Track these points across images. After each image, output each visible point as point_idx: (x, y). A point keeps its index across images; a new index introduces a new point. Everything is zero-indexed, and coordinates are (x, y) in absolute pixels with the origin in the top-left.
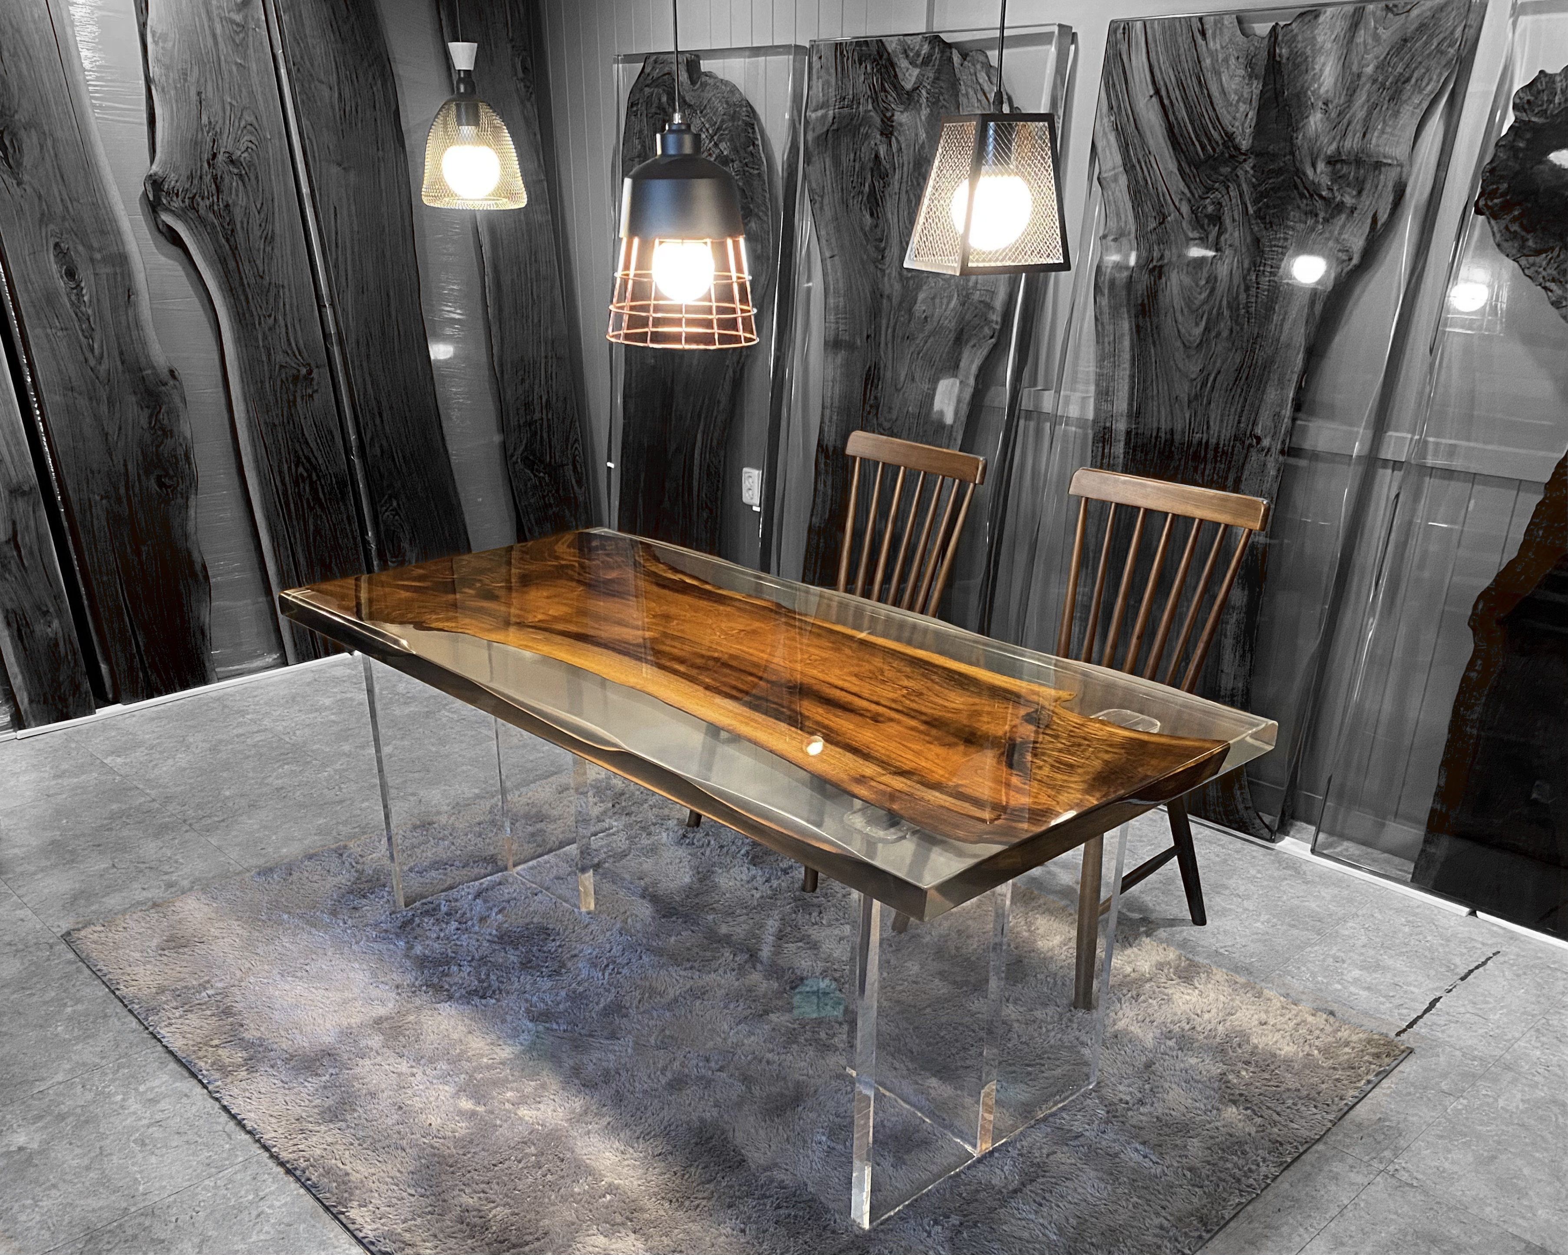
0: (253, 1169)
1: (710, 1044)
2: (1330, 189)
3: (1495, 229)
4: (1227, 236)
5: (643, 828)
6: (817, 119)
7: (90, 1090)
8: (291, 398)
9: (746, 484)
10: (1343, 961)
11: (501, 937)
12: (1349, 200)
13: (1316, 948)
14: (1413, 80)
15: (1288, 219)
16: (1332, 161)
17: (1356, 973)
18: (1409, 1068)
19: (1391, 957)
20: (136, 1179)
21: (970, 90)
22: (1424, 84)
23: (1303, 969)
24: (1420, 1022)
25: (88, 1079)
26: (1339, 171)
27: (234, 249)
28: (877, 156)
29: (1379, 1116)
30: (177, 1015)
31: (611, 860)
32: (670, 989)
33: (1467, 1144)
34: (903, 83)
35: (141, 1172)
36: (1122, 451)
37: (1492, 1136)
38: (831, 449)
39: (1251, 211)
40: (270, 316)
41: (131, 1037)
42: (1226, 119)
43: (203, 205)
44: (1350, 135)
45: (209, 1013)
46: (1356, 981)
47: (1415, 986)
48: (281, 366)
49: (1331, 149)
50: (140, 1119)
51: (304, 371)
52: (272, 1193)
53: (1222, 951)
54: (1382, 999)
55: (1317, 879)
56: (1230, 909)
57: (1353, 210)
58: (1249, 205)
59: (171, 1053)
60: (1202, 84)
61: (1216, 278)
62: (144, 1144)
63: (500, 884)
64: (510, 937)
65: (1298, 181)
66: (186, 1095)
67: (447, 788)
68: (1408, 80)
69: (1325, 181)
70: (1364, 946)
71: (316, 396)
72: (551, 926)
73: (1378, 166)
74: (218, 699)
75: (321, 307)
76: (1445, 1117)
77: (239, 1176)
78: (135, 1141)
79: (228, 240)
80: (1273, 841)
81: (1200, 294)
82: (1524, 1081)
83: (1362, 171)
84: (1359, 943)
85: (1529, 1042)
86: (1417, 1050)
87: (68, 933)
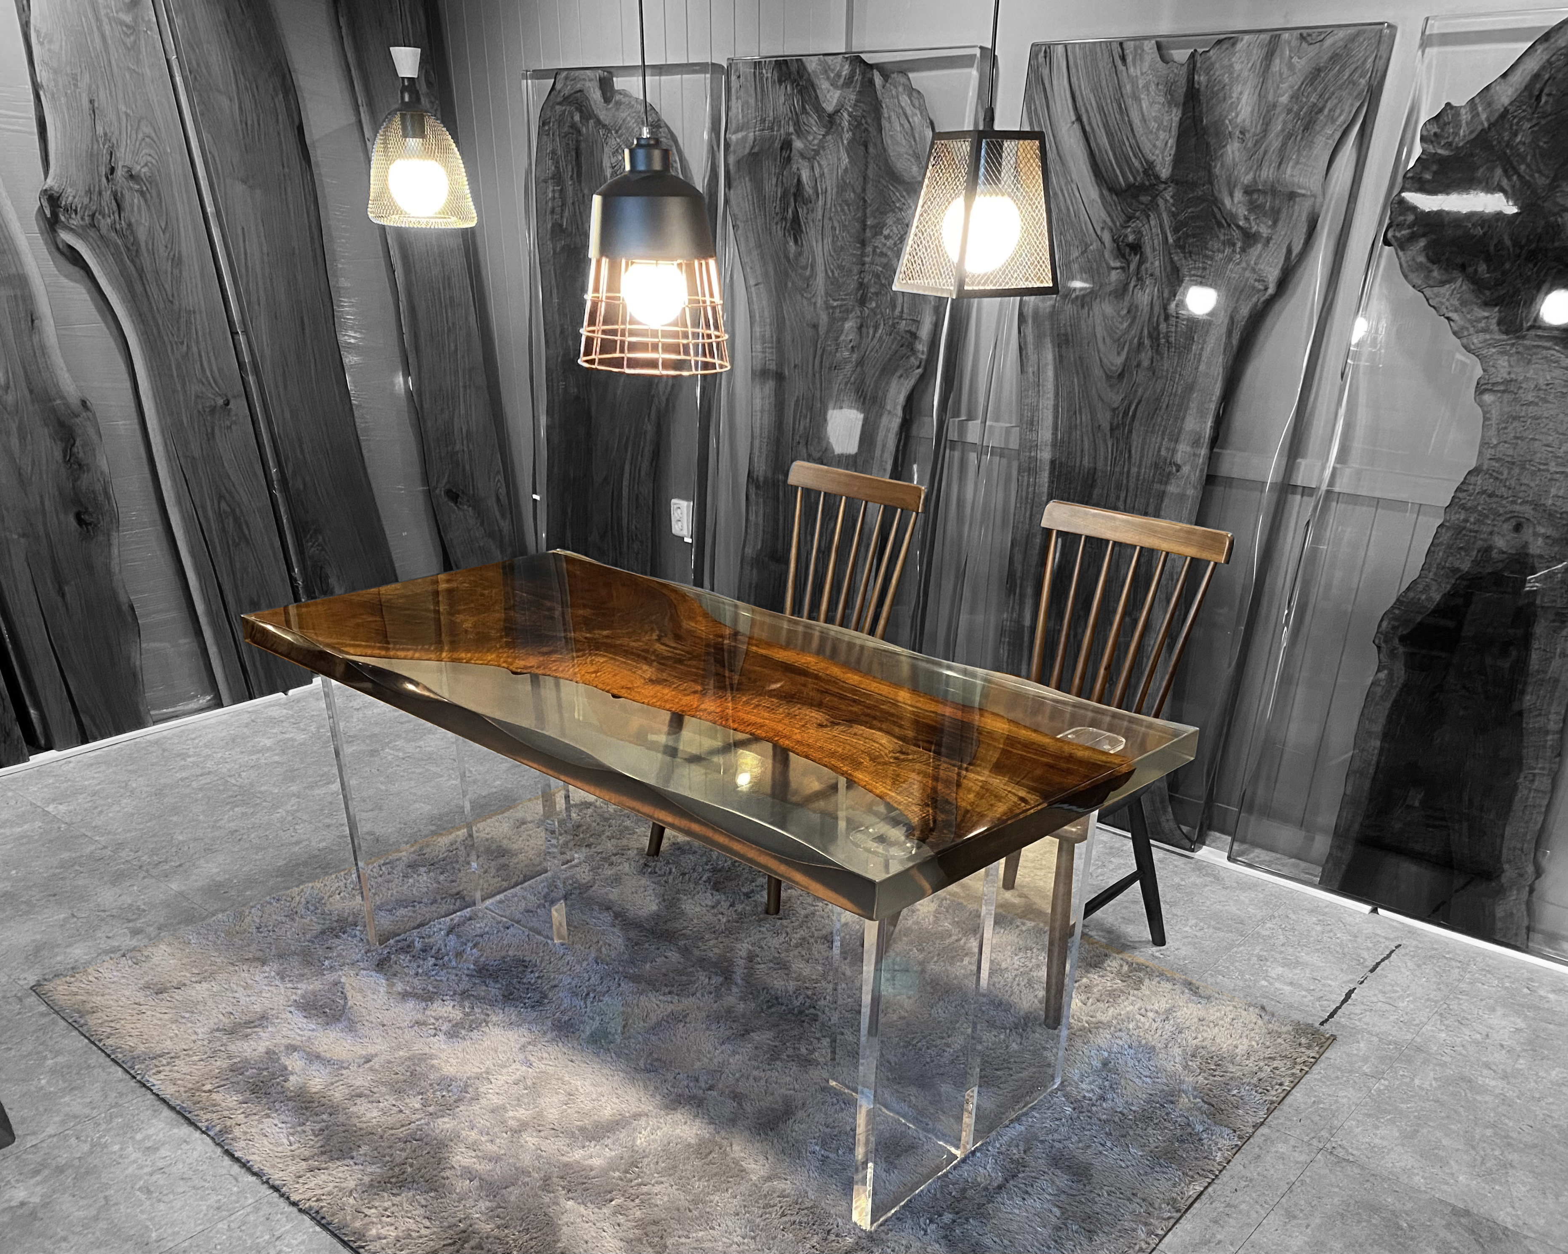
2: (1247, 219)
3: (1403, 259)
4: (1148, 265)
6: (737, 140)
9: (675, 515)
12: (1264, 231)
14: (1326, 111)
15: (1207, 249)
16: (1248, 191)
21: (892, 114)
22: (1337, 114)
26: (1256, 200)
28: (799, 181)
34: (824, 105)
36: (1046, 480)
38: (761, 479)
39: (1171, 241)
42: (1147, 147)
44: (1266, 164)
49: (1247, 179)
55: (1237, 885)
57: (1268, 240)
58: (1169, 235)
60: (1123, 111)
61: (1137, 307)
65: (1216, 210)
68: (1321, 110)
69: (1241, 211)
73: (1292, 196)
80: (1193, 851)
81: (1121, 323)
83: (1277, 202)
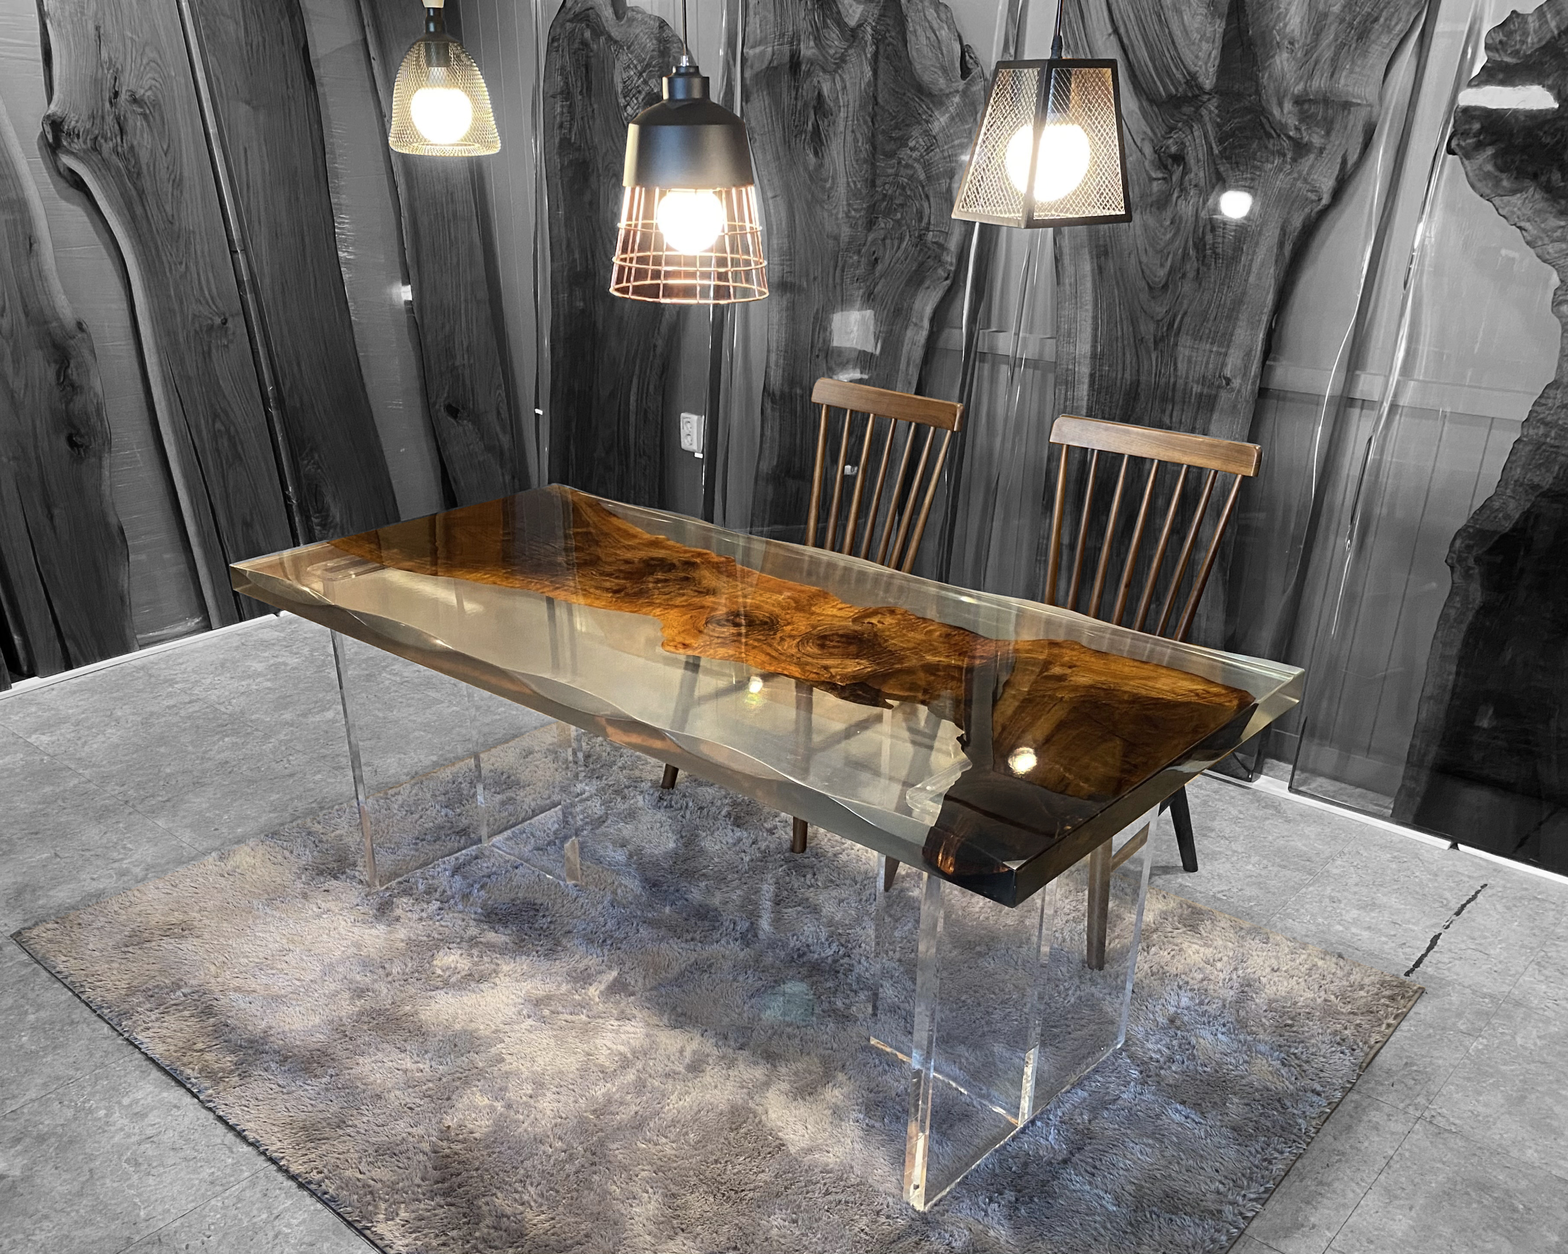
0: (262, 1184)
1: (726, 1020)
2: (1297, 129)
3: (1469, 168)
4: (1192, 175)
5: (616, 792)
6: (754, 55)
7: (68, 1107)
8: (206, 348)
9: (685, 429)
10: (1340, 901)
11: (488, 915)
12: (1317, 141)
13: (1311, 889)
14: (1382, 20)
15: (1255, 159)
16: (1299, 101)
17: (1355, 913)
18: (1423, 1009)
19: (1384, 895)
20: (135, 1204)
21: (918, 27)
22: (1393, 23)
23: (1303, 911)
24: (1426, 960)
25: (64, 1094)
26: (1307, 111)
27: (141, 193)
28: (820, 95)
29: (1405, 1060)
30: (153, 1017)
31: (589, 827)
32: (674, 963)
33: (1496, 1085)
34: (846, 20)
35: (139, 1195)
36: (1085, 393)
37: (1518, 1076)
38: (778, 393)
39: (1216, 151)
40: (181, 263)
41: (105, 1044)
42: (1188, 58)
43: (107, 148)
44: (1317, 74)
45: (187, 1013)
46: (1355, 922)
47: (1414, 924)
48: (194, 315)
49: (1299, 88)
50: (129, 1136)
51: (218, 321)
52: (286, 1210)
53: (1220, 895)
54: (1384, 939)
55: (1299, 818)
56: (1220, 853)
57: (1321, 150)
58: (1214, 146)
59: (152, 1060)
60: (1163, 22)
61: (1181, 218)
62: (137, 1164)
63: (476, 858)
64: (496, 914)
65: (1264, 121)
66: (175, 1106)
67: (402, 756)
68: (1376, 20)
69: (1292, 121)
70: (1357, 885)
71: (231, 346)
72: (538, 902)
73: (1347, 106)
74: (143, 668)
75: (233, 252)
76: (1468, 1058)
77: (248, 1193)
78: (128, 1161)
79: (134, 184)
80: (1250, 781)
81: (1164, 234)
82: (1536, 1017)
83: (1330, 111)
84: (1351, 882)
85: (1533, 976)
86: (1428, 990)
87: (19, 933)
